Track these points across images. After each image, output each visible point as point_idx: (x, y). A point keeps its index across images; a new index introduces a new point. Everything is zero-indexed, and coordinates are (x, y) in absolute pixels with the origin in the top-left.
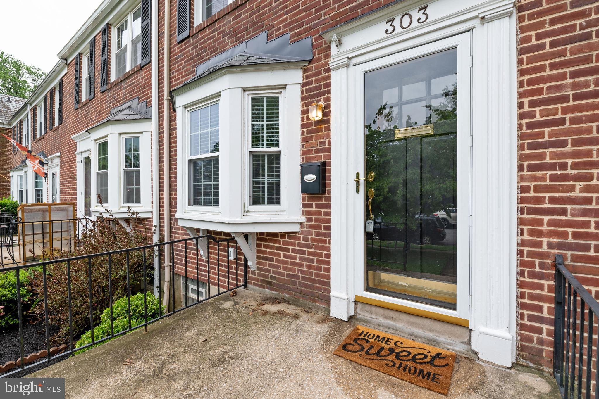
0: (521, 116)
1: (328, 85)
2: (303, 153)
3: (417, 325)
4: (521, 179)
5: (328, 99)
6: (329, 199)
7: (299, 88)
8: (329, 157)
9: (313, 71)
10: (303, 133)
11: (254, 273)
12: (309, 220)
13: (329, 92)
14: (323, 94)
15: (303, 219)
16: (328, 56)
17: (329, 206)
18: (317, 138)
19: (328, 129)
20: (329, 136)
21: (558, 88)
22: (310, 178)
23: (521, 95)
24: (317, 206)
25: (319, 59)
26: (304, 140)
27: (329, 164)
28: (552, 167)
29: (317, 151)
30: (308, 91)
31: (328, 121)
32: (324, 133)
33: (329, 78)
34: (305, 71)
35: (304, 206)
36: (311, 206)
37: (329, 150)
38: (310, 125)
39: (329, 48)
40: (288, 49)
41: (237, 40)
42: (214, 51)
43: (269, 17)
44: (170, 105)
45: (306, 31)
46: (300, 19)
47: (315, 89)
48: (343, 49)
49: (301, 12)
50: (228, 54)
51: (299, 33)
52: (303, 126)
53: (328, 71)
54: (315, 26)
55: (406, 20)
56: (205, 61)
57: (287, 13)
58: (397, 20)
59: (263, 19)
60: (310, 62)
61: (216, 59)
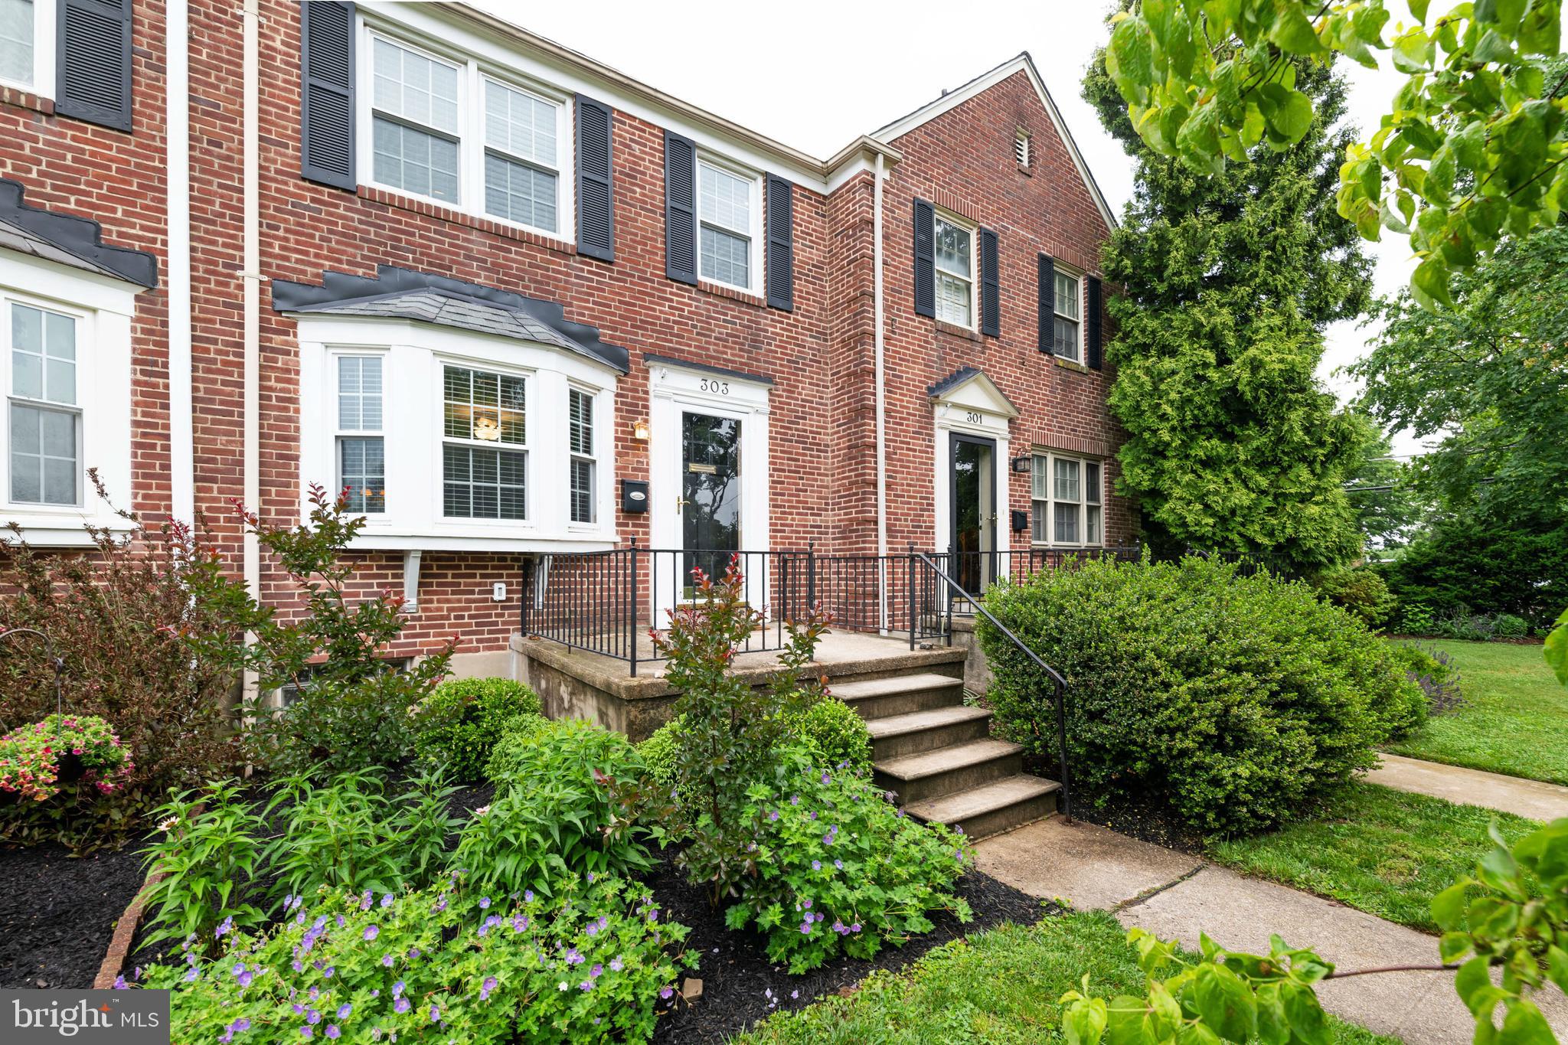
1: (646, 407)
2: (617, 468)
5: (647, 421)
6: (647, 519)
7: (612, 397)
8: (647, 477)
9: (629, 386)
10: (616, 446)
12: (625, 540)
13: (647, 414)
14: (641, 413)
15: (618, 539)
16: (647, 379)
17: (648, 526)
18: (634, 455)
19: (646, 449)
20: (647, 457)
21: (782, 464)
22: (638, 495)
24: (634, 525)
25: (636, 377)
26: (618, 454)
27: (649, 485)
28: (780, 506)
29: (634, 469)
30: (622, 403)
31: (648, 443)
32: (641, 452)
33: (647, 400)
34: (619, 381)
35: (618, 524)
36: (627, 525)
37: (647, 471)
38: (626, 440)
39: (647, 371)
40: (597, 346)
41: (500, 281)
42: (441, 266)
43: (565, 289)
44: (262, 292)
45: (620, 339)
46: (612, 321)
47: (631, 405)
48: (666, 382)
49: (614, 315)
50: (482, 292)
51: (612, 337)
52: (617, 439)
53: (646, 392)
54: (631, 340)
55: (715, 386)
56: (410, 268)
57: (595, 303)
58: (709, 383)
59: (556, 287)
60: (626, 374)
61: (449, 284)
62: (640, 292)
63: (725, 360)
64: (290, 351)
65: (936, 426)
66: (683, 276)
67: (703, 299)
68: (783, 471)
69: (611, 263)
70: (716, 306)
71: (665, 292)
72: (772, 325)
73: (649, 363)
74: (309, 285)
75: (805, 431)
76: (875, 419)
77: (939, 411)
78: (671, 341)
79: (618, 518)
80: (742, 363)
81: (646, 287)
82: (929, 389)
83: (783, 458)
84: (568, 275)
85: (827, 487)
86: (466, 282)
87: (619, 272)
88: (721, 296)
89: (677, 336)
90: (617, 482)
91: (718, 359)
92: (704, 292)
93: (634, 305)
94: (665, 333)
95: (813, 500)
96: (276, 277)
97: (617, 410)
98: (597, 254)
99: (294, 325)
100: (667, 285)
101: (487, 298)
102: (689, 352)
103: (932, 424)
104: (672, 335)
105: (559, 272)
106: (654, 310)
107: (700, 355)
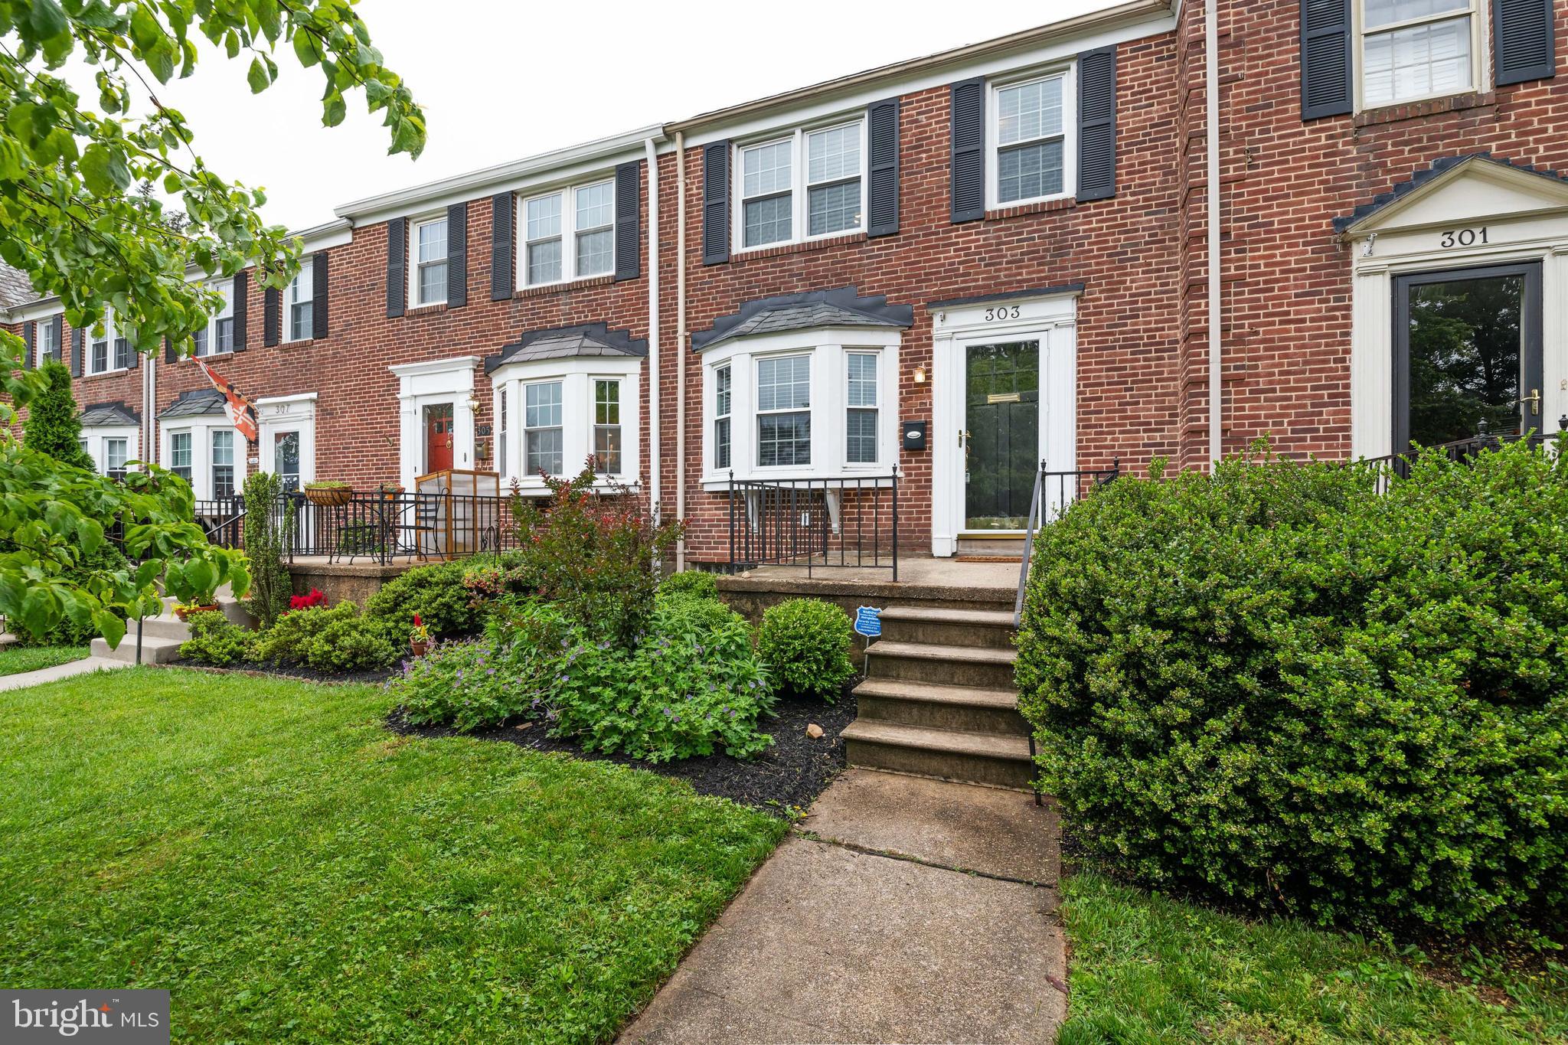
0: (1079, 393)
1: (930, 352)
2: (901, 412)
3: (1009, 548)
4: (1079, 434)
5: (930, 364)
6: (930, 454)
7: (897, 351)
8: (931, 416)
9: (913, 337)
10: (902, 394)
11: (836, 537)
12: (908, 474)
13: (931, 358)
14: (924, 359)
15: (901, 474)
16: (930, 325)
17: (930, 461)
18: (918, 398)
19: (930, 391)
20: (930, 397)
21: (1099, 377)
22: (914, 434)
23: (1079, 379)
24: (917, 461)
25: (920, 327)
26: (902, 400)
27: (931, 423)
28: (1095, 426)
29: (917, 411)
30: (907, 353)
31: (930, 384)
32: (926, 394)
33: (931, 345)
34: (904, 335)
35: (903, 461)
36: (910, 461)
37: (930, 410)
38: (910, 386)
39: (931, 319)
40: (885, 310)
41: (811, 285)
42: (774, 290)
43: (859, 272)
44: (686, 342)
45: (905, 297)
46: (898, 284)
47: (915, 353)
48: (947, 323)
49: (900, 278)
50: (799, 298)
51: (897, 298)
52: (901, 387)
53: (930, 338)
54: (916, 295)
55: (1002, 313)
56: (757, 298)
57: (883, 274)
58: (995, 312)
59: (852, 273)
60: (910, 327)
61: (778, 300)
62: (925, 248)
63: (1019, 282)
64: (699, 373)
65: (1354, 274)
66: (969, 214)
67: (992, 228)
68: (1102, 384)
69: (897, 234)
70: (1009, 229)
71: (950, 238)
72: (1084, 224)
73: (931, 311)
74: (708, 330)
75: (1138, 331)
76: (1206, 296)
77: (1358, 251)
78: (956, 283)
79: (901, 456)
80: (1040, 279)
81: (930, 241)
82: (1337, 223)
83: (1101, 370)
84: (861, 259)
85: (1175, 394)
86: (789, 294)
87: (905, 239)
88: (1015, 217)
89: (963, 275)
90: (902, 424)
91: (1011, 283)
92: (995, 221)
93: (919, 262)
94: (950, 277)
95: (1148, 412)
96: (693, 331)
97: (901, 361)
98: (884, 231)
99: (700, 357)
100: (952, 231)
101: (801, 304)
102: (975, 287)
103: (1349, 273)
104: (956, 276)
105: (854, 260)
106: (939, 259)
107: (989, 286)
